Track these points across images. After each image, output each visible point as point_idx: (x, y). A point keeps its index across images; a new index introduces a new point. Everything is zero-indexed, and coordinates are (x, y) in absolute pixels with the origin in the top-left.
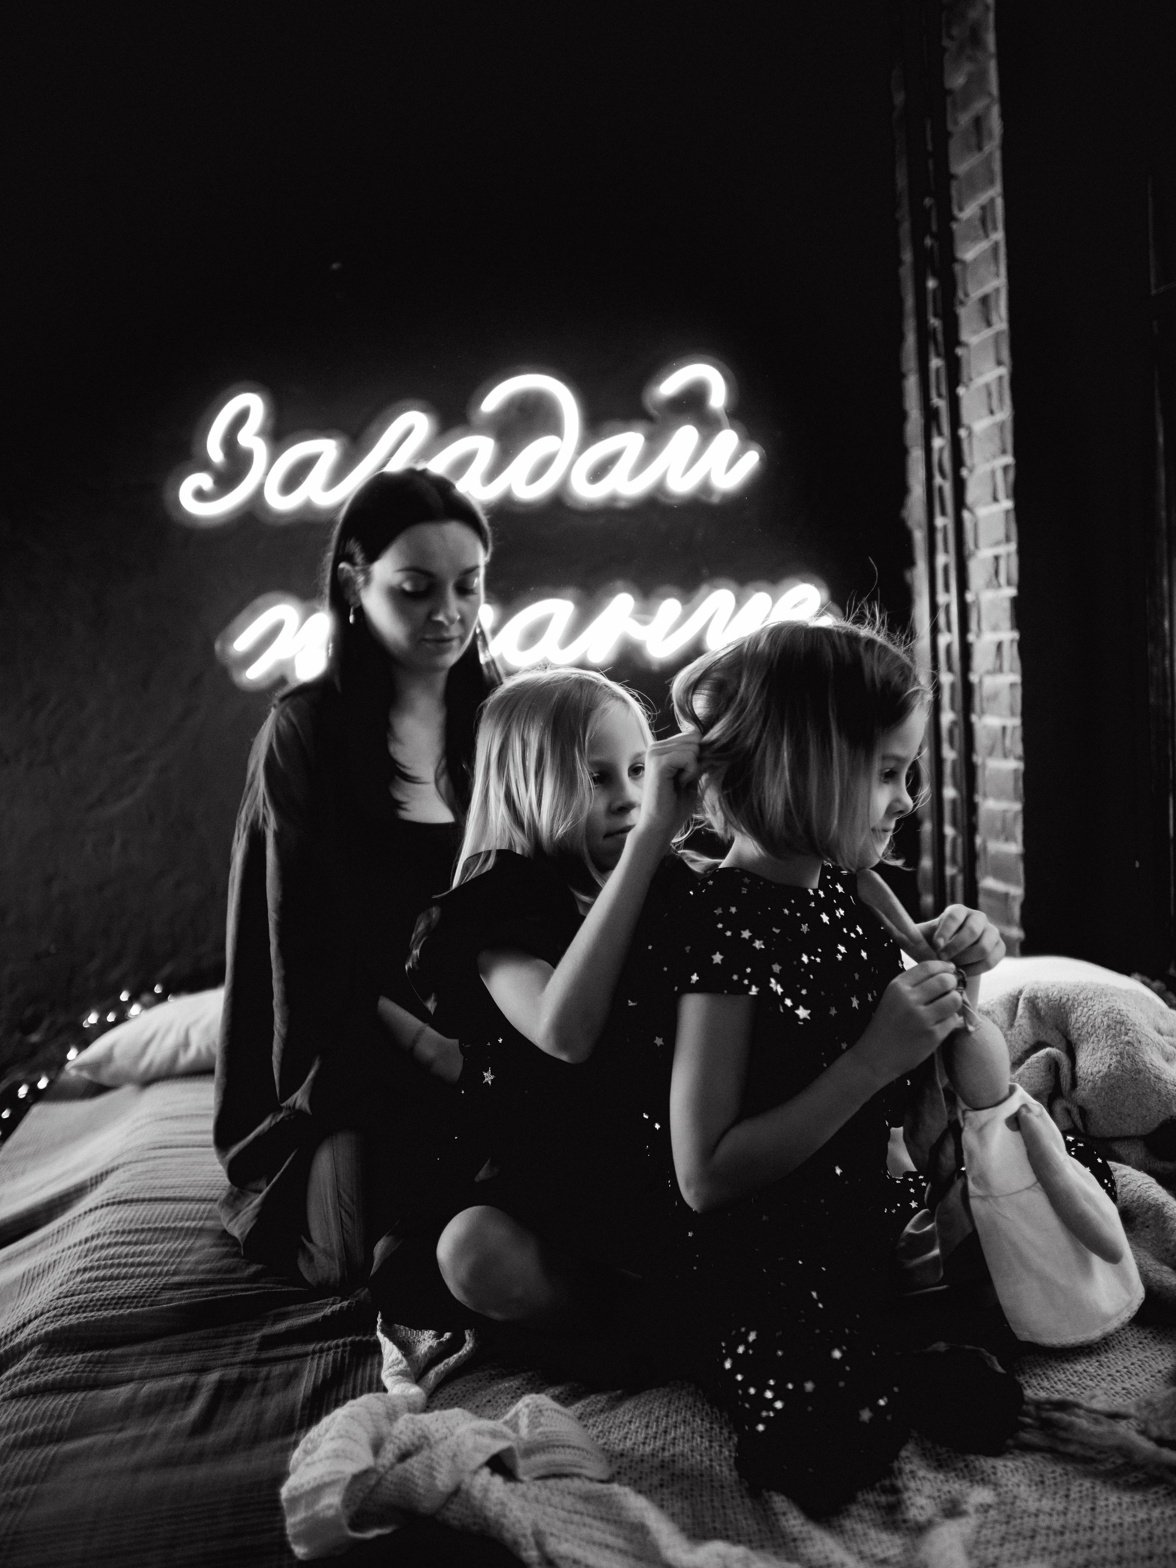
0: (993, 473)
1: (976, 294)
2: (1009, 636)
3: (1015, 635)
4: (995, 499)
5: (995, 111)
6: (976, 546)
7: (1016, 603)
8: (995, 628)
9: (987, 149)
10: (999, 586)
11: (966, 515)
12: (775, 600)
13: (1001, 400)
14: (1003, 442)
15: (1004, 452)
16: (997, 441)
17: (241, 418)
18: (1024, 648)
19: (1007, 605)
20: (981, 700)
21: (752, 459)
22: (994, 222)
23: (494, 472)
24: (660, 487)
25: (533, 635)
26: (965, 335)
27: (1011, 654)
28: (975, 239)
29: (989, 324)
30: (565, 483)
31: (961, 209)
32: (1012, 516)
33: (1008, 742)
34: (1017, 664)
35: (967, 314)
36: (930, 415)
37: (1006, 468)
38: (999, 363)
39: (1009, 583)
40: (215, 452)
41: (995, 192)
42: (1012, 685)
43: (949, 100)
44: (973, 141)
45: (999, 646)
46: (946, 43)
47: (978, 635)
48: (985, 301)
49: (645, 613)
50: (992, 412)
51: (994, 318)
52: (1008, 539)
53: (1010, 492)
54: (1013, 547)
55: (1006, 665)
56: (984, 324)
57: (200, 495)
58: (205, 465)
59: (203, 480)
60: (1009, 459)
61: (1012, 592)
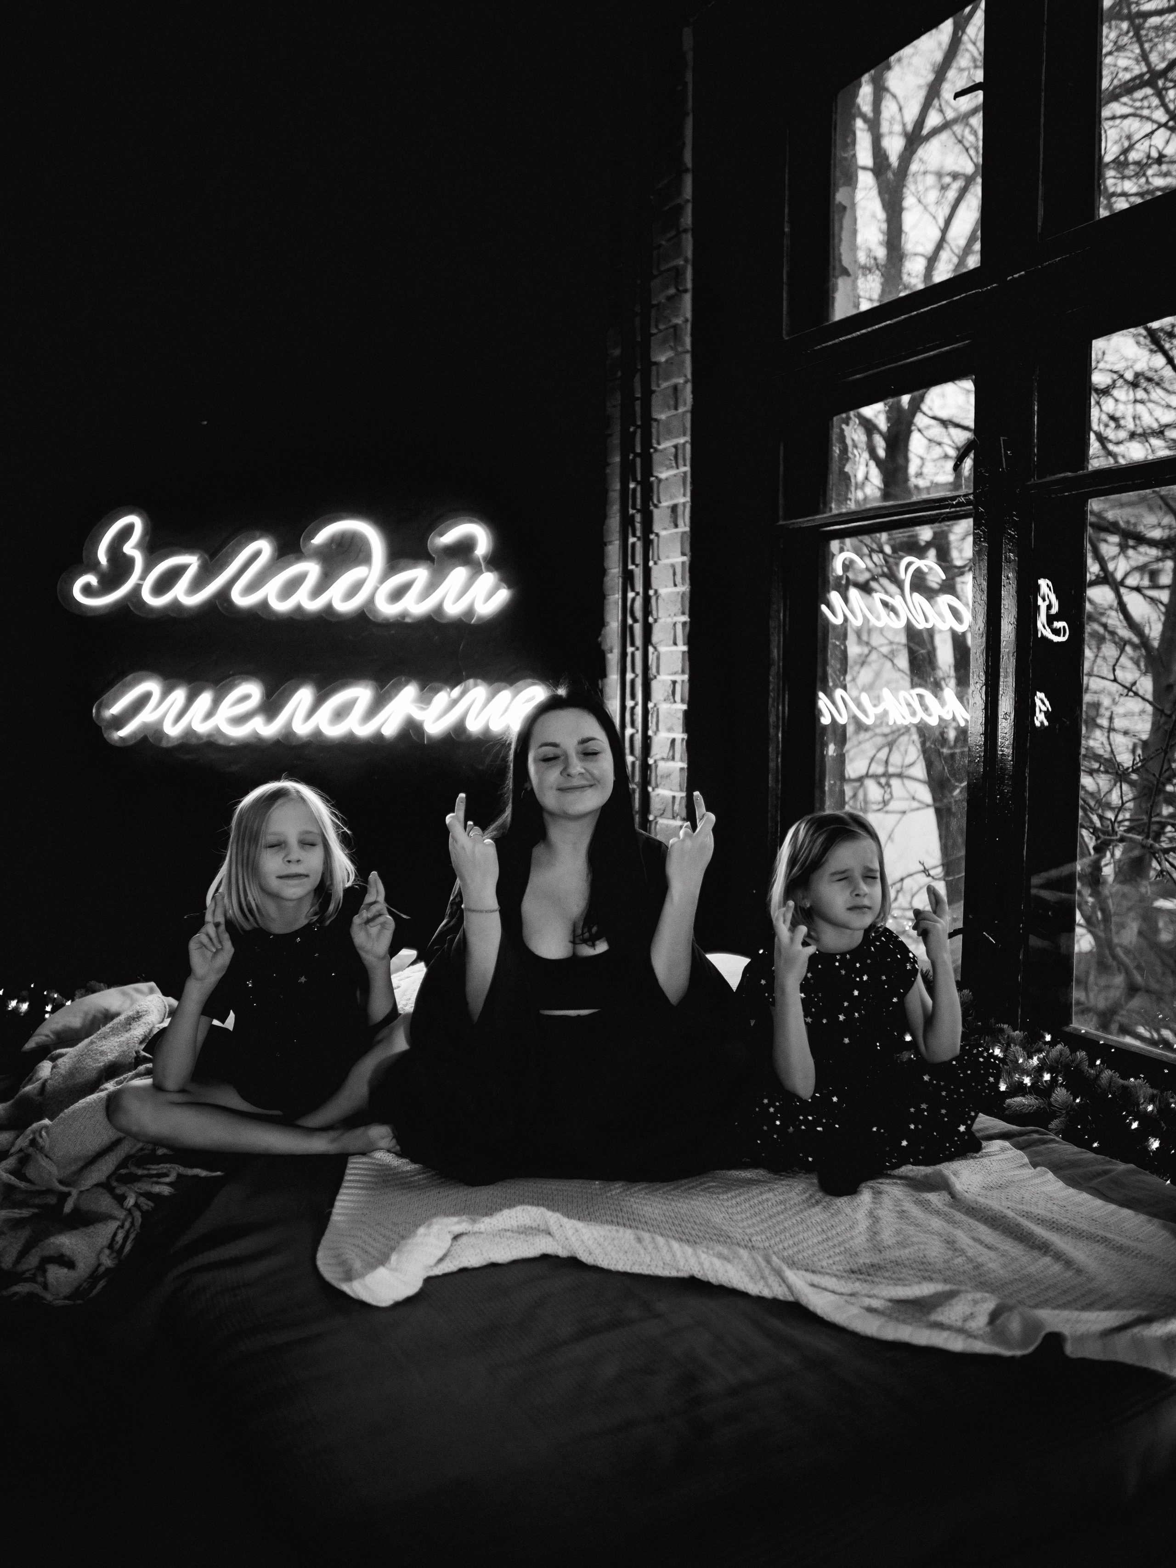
0: (675, 624)
1: (666, 503)
2: (680, 736)
3: (685, 736)
4: (675, 644)
5: (689, 387)
6: (658, 672)
7: (686, 714)
8: (670, 730)
9: (681, 410)
10: (675, 702)
11: (651, 649)
12: (515, 696)
13: (683, 578)
14: (683, 606)
15: (683, 613)
16: (679, 605)
17: (127, 532)
18: (691, 745)
19: (680, 715)
20: (656, 776)
21: (503, 595)
22: (684, 460)
23: (319, 590)
24: (439, 609)
25: (340, 714)
26: (656, 528)
27: (680, 749)
28: (669, 467)
29: (676, 526)
30: (371, 600)
31: (659, 444)
32: (687, 655)
33: (676, 807)
34: (685, 757)
35: (660, 516)
36: (628, 578)
37: (684, 624)
38: (683, 554)
39: (682, 701)
40: (102, 557)
41: (684, 440)
42: (682, 769)
43: (654, 368)
44: (672, 403)
45: (673, 741)
46: (654, 331)
47: (655, 733)
48: (674, 508)
49: (425, 699)
50: (675, 585)
51: (680, 522)
52: (683, 672)
53: (686, 641)
54: (686, 677)
55: (678, 756)
56: (672, 525)
57: (87, 590)
58: (93, 566)
59: (91, 579)
60: (686, 618)
61: (685, 707)
